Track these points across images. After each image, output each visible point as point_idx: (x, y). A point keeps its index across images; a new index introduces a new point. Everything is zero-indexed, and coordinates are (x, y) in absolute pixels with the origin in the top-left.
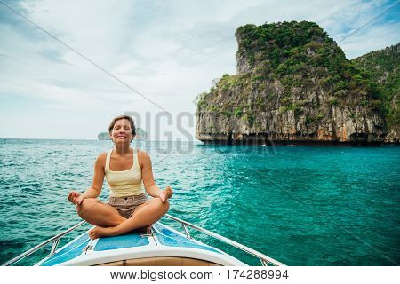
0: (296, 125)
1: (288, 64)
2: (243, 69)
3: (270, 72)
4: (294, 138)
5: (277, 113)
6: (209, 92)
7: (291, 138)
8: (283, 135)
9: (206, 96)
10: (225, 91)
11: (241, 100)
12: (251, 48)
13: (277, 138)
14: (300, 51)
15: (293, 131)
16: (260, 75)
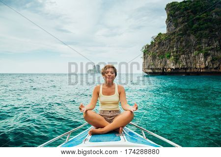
0: (205, 62)
1: (200, 24)
2: (170, 29)
3: (187, 30)
4: (204, 70)
5: (193, 55)
6: (150, 44)
7: (201, 71)
8: (197, 69)
9: (148, 46)
10: (159, 43)
11: (170, 48)
12: (175, 16)
13: (192, 71)
14: (207, 16)
15: (203, 66)
16: (181, 32)
